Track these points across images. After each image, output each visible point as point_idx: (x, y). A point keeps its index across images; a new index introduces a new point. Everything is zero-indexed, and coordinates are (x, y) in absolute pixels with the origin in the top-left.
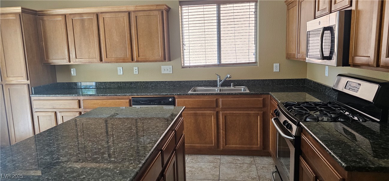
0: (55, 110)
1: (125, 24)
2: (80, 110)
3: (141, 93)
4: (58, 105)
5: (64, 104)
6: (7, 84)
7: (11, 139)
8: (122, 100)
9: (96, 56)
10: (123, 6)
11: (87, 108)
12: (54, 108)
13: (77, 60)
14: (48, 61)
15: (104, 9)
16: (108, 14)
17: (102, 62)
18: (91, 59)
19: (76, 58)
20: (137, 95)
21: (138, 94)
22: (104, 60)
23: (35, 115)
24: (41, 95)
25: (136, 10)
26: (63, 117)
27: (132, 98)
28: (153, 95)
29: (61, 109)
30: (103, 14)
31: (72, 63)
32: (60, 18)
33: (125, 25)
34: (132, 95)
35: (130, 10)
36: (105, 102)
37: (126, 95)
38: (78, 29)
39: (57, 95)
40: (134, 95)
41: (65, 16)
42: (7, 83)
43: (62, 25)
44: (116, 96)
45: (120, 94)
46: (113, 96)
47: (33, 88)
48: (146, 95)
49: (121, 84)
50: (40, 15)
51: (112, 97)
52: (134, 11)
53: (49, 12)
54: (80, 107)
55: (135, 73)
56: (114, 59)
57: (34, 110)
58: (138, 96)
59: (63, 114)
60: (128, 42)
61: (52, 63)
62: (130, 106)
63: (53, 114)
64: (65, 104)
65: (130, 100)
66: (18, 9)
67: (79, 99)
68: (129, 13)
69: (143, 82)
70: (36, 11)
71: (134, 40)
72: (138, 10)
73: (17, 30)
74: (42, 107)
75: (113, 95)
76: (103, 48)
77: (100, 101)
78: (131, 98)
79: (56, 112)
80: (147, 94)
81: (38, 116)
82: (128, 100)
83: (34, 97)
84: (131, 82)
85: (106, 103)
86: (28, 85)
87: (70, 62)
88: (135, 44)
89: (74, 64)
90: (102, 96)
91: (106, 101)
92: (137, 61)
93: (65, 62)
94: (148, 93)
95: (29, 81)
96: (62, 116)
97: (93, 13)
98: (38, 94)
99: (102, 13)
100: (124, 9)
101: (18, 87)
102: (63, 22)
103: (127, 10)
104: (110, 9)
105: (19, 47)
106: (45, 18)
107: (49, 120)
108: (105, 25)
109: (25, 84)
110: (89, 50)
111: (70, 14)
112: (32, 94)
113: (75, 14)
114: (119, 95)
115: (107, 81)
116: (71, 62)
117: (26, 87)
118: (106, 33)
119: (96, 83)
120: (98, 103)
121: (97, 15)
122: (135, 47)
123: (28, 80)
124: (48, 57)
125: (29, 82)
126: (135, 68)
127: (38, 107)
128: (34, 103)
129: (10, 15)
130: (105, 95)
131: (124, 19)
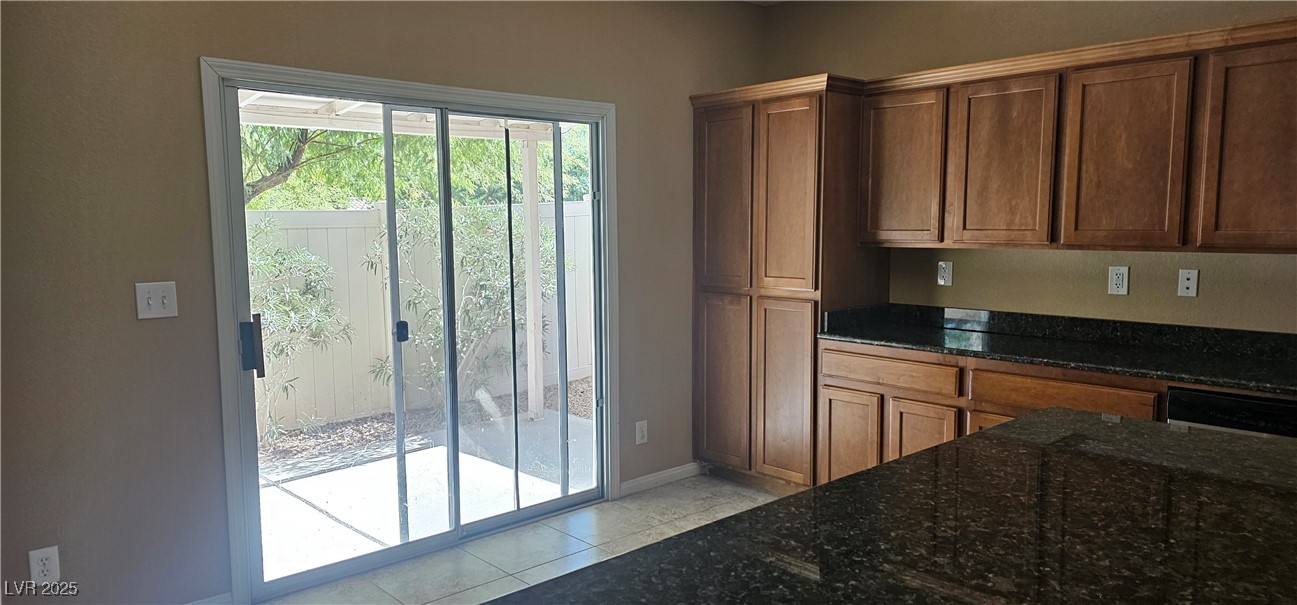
0: (880, 390)
1: (1169, 101)
2: (962, 402)
3: (1215, 376)
4: (892, 374)
5: (912, 376)
6: (762, 297)
7: (753, 450)
8: (1125, 392)
9: (1035, 223)
10: (1172, 36)
11: (986, 401)
12: (879, 384)
13: (967, 234)
14: (875, 234)
15: (1090, 55)
16: (1103, 71)
17: (1054, 245)
18: (1016, 232)
19: (964, 228)
20: (1197, 382)
21: (1202, 378)
22: (1065, 237)
23: (824, 395)
24: (845, 336)
25: (1231, 43)
26: (904, 415)
27: (1170, 388)
28: (1274, 391)
29: (899, 388)
30: (1087, 73)
31: (948, 244)
32: (929, 100)
33: (1169, 110)
34: (1172, 379)
35: (1205, 47)
36: (1054, 388)
37: (1144, 376)
38: (984, 130)
39: (894, 344)
40: (1181, 380)
41: (948, 90)
42: (763, 292)
43: (935, 119)
44: (1099, 374)
45: (1118, 369)
46: (1090, 373)
47: (826, 314)
48: (1239, 386)
49: (1115, 329)
50: (871, 95)
51: (1085, 373)
52: (1218, 51)
53: (898, 83)
54: (961, 392)
55: (1181, 292)
56: (1105, 233)
57: (821, 380)
58: (1197, 387)
59: (904, 406)
60: (1173, 170)
61: (888, 241)
62: (1158, 420)
63: (875, 400)
64: (914, 374)
65: (1160, 397)
66: (819, 82)
67: (961, 364)
68: (1196, 59)
69: (1216, 329)
70: (862, 83)
71: (1204, 165)
72: (1239, 42)
73: (809, 143)
74: (844, 374)
75: (1090, 369)
76: (1068, 196)
77: (1036, 381)
78: (1164, 389)
79: (882, 396)
80: (1243, 382)
81: (830, 400)
82: (1152, 396)
83: (825, 342)
84: (1162, 325)
85: (1058, 394)
86: (816, 303)
87: (942, 240)
88: (1207, 179)
89: (956, 246)
90: (1046, 364)
91: (1059, 388)
92: (1207, 247)
93: (926, 241)
94: (1250, 380)
95: (819, 292)
96: (901, 414)
97: (1046, 73)
98: (840, 335)
99: (1080, 68)
100: (1177, 44)
101: (789, 307)
102: (938, 111)
103: (1187, 49)
104: (1117, 52)
105: (806, 193)
106: (887, 103)
107: (860, 417)
108: (1087, 112)
109: (807, 300)
110: (1014, 203)
111: (965, 84)
112: (822, 332)
113: (982, 81)
114: (1116, 373)
115: (1061, 315)
116: (946, 241)
117: (808, 309)
118: (1086, 139)
119: (993, 315)
120: (1029, 389)
121: (1061, 76)
122: (1207, 190)
123: (816, 288)
124: (876, 224)
125: (817, 295)
126: (1183, 273)
127: (833, 373)
128: (825, 359)
129: (797, 101)
130: (1058, 365)
131: (1169, 85)
